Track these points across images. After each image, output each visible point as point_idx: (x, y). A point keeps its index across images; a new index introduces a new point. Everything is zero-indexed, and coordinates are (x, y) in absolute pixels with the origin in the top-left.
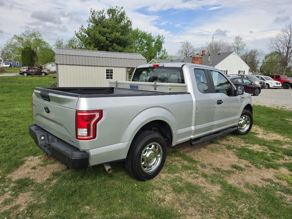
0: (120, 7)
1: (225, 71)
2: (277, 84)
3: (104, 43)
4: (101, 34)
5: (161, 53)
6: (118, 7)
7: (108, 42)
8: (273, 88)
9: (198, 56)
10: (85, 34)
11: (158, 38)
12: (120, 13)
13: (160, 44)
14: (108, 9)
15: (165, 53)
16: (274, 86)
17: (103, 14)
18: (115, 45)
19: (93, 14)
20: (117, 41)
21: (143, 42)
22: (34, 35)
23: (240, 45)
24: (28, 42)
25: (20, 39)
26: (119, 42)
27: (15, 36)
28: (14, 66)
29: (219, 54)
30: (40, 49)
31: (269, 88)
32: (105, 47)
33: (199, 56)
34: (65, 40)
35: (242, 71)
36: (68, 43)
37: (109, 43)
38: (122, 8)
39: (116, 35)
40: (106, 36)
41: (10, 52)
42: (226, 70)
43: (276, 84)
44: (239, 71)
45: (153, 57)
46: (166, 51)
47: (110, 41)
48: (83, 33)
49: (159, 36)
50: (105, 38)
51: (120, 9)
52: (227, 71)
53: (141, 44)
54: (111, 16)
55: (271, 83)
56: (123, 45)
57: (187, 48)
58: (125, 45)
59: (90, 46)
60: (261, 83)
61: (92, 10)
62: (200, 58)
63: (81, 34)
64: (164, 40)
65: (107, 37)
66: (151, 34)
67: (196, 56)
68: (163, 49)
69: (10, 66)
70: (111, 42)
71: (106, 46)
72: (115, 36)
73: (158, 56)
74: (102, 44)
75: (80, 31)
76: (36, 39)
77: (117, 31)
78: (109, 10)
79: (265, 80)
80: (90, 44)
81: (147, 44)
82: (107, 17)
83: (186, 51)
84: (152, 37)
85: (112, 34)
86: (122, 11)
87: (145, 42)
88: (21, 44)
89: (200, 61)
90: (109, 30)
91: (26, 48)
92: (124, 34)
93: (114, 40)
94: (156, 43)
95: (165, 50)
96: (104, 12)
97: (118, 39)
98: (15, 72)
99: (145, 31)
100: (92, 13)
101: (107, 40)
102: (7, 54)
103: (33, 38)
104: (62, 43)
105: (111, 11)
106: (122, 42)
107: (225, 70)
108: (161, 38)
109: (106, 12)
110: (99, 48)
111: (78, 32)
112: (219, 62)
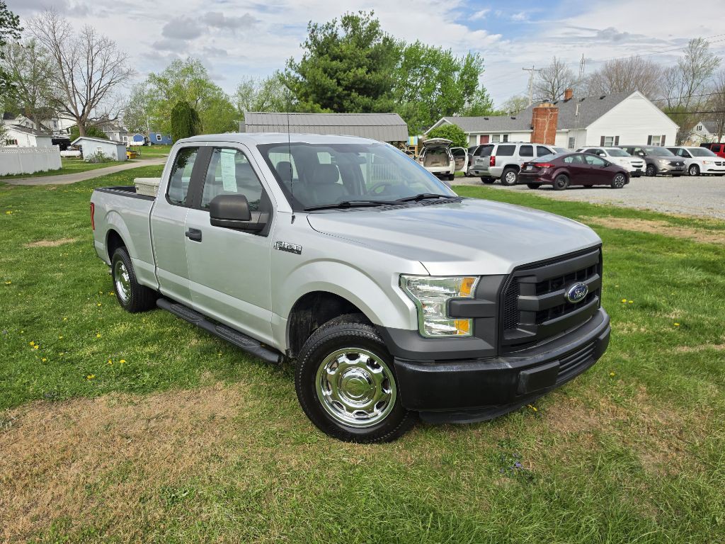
0: (368, 13)
1: (613, 138)
2: (718, 164)
3: (334, 91)
4: (327, 75)
5: (476, 98)
6: (363, 13)
7: (340, 89)
8: (708, 175)
9: (546, 105)
10: (297, 75)
11: (468, 61)
12: (368, 24)
13: (471, 76)
14: (343, 16)
15: (483, 98)
16: (710, 170)
17: (335, 29)
18: (354, 94)
19: (313, 31)
20: (360, 86)
21: (432, 74)
22: (190, 70)
23: (700, 63)
24: (178, 89)
25: (161, 81)
26: (365, 86)
27: (152, 76)
28: (153, 144)
29: (601, 98)
30: (203, 102)
31: (698, 174)
32: (336, 99)
33: (550, 105)
34: (257, 82)
35: (659, 137)
36: (263, 88)
37: (343, 90)
38: (372, 14)
39: (356, 75)
40: (337, 78)
41: (141, 112)
42: (614, 135)
43: (715, 165)
44: (650, 137)
45: (455, 109)
46: (486, 93)
47: (346, 86)
48: (293, 73)
49: (469, 56)
50: (335, 80)
51: (367, 16)
52: (617, 138)
53: (427, 79)
54: (350, 29)
55: (704, 162)
56: (372, 93)
57: (556, 76)
58: (377, 92)
59: (307, 101)
60: (673, 164)
61: (312, 24)
62: (552, 109)
63: (288, 75)
64: (482, 64)
65: (340, 79)
66: (450, 53)
67: (541, 106)
68: (479, 88)
69: (144, 145)
70: (347, 88)
71: (338, 96)
72: (354, 76)
73: (466, 105)
74: (330, 93)
75: (286, 70)
76: (196, 80)
77: (359, 66)
78: (345, 18)
79: (690, 157)
80: (306, 95)
81: (440, 78)
82: (342, 34)
83: (553, 87)
84: (453, 60)
85: (350, 71)
86: (373, 18)
87: (437, 72)
88: (163, 94)
89: (550, 118)
90: (343, 65)
91: (178, 104)
92: (375, 70)
93: (354, 83)
94: (462, 76)
95: (484, 90)
96: (336, 25)
97: (362, 81)
98: (157, 157)
99: (436, 47)
100: (311, 29)
101: (339, 84)
102: (135, 116)
103: (189, 78)
104: (251, 90)
105: (350, 21)
106: (369, 88)
107: (612, 136)
108: (474, 62)
109: (339, 23)
110: (325, 101)
111: (282, 71)
112: (598, 118)
